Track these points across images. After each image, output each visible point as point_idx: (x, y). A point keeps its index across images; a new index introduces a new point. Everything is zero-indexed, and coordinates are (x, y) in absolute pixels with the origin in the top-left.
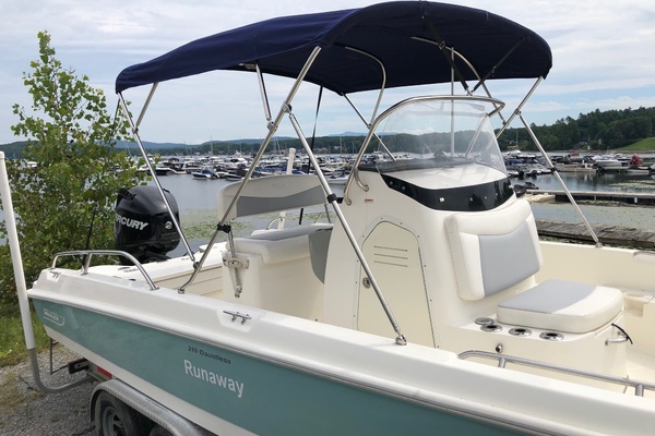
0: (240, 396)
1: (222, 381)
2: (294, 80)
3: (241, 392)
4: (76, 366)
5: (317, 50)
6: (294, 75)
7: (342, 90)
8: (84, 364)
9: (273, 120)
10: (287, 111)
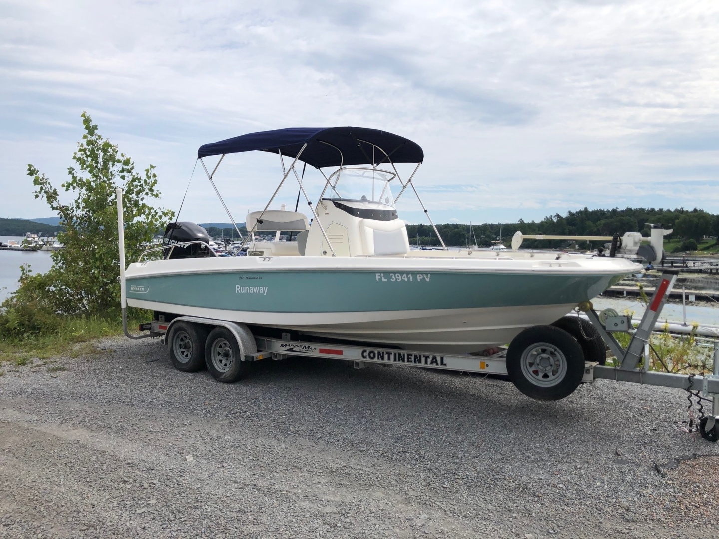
0: (265, 295)
1: (256, 290)
2: (294, 159)
3: (266, 292)
4: (144, 327)
5: (305, 145)
6: (294, 157)
7: (318, 166)
8: (149, 326)
9: (286, 172)
10: (292, 168)
